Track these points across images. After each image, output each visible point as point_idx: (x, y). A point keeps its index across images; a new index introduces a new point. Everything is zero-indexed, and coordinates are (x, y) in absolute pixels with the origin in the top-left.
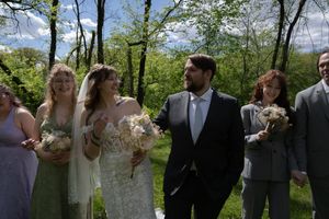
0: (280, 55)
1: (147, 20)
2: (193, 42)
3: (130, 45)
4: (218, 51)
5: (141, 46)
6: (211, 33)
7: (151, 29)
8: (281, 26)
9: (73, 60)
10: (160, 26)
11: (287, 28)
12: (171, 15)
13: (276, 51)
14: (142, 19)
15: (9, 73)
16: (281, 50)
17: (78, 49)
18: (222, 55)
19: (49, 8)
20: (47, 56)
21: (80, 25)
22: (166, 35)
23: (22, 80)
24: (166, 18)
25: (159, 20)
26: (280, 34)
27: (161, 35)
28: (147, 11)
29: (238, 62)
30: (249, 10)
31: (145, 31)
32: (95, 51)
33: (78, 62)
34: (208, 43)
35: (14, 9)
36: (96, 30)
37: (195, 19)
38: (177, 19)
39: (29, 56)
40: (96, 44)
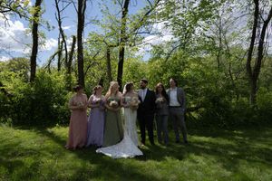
17: (60, 53)
21: (61, 31)
31: (123, 32)
33: (59, 65)
40: (76, 48)
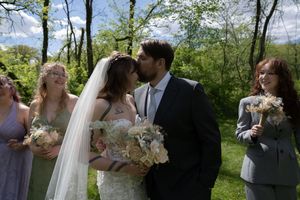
0: (257, 47)
1: (132, 16)
2: (176, 36)
3: (117, 40)
4: (199, 44)
5: (127, 41)
6: (192, 28)
7: (136, 25)
8: (258, 19)
9: (64, 56)
10: (145, 22)
11: (264, 20)
12: (155, 11)
13: (254, 43)
14: (128, 16)
15: (5, 69)
16: (258, 42)
17: (69, 46)
18: (203, 48)
19: (41, 9)
20: (40, 52)
21: (70, 23)
22: (150, 30)
23: (17, 75)
24: (150, 15)
25: (144, 16)
26: (257, 27)
27: (146, 30)
28: (132, 8)
29: (218, 54)
30: (227, 5)
31: (131, 27)
32: (85, 47)
33: (69, 57)
34: (190, 37)
35: (8, 10)
36: (85, 28)
37: (177, 15)
38: (160, 15)
39: (23, 53)
40: (85, 40)
